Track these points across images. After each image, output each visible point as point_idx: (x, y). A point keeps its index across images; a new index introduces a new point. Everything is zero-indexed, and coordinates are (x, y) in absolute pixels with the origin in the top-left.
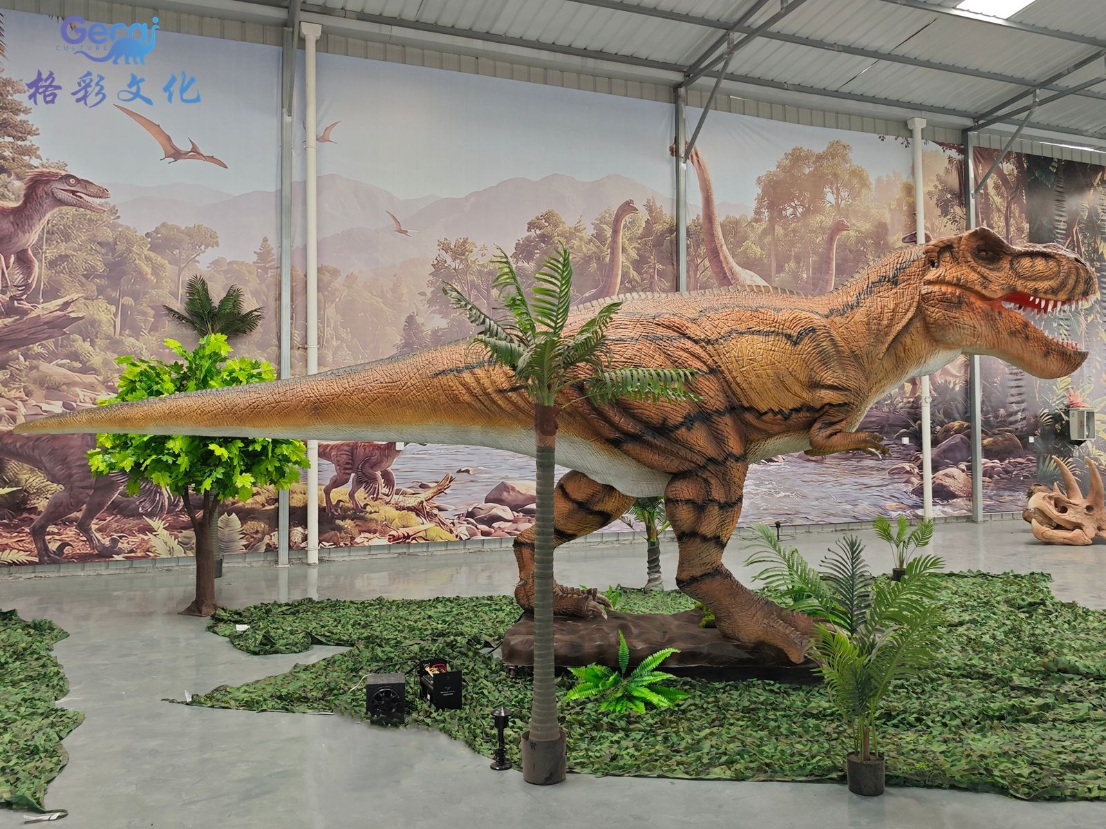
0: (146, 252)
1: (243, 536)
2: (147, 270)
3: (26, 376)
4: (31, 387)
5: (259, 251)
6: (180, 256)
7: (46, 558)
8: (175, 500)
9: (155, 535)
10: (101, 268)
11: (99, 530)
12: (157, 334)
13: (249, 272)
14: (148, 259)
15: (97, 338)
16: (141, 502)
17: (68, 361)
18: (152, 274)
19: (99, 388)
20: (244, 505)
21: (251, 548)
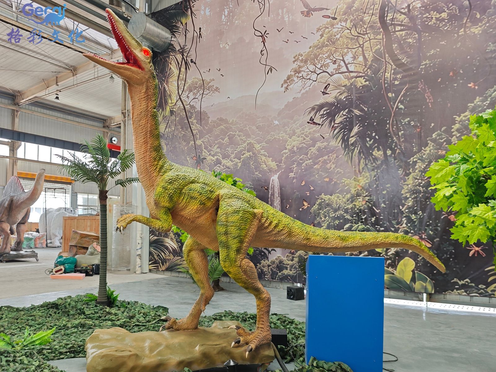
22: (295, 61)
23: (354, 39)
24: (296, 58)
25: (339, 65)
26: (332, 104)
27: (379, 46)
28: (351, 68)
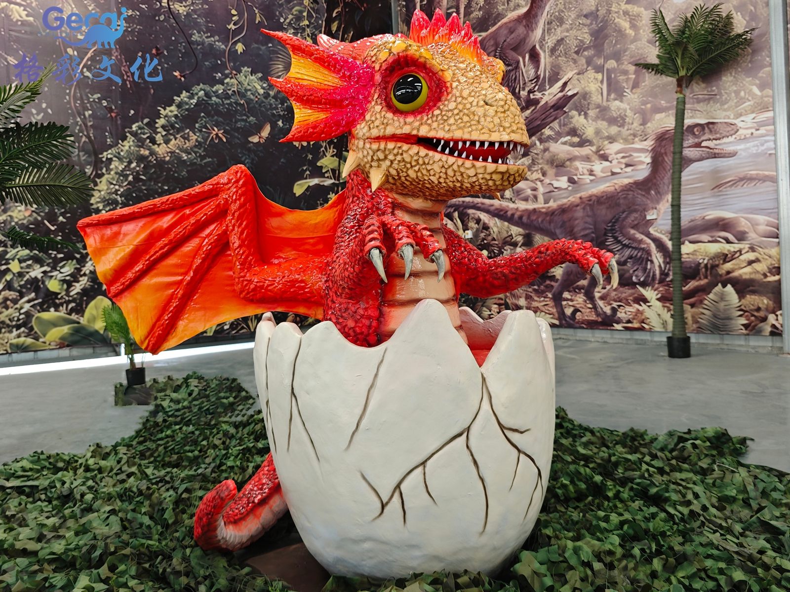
0: (624, 7)
1: (741, 313)
2: (625, 24)
3: (542, 158)
4: (546, 167)
7: (564, 322)
8: (665, 269)
9: (649, 306)
10: (587, 39)
11: (602, 298)
12: (638, 91)
14: (626, 13)
15: (589, 109)
16: (634, 271)
17: (569, 138)
18: (630, 28)
19: (593, 159)
20: (741, 275)
21: (752, 329)
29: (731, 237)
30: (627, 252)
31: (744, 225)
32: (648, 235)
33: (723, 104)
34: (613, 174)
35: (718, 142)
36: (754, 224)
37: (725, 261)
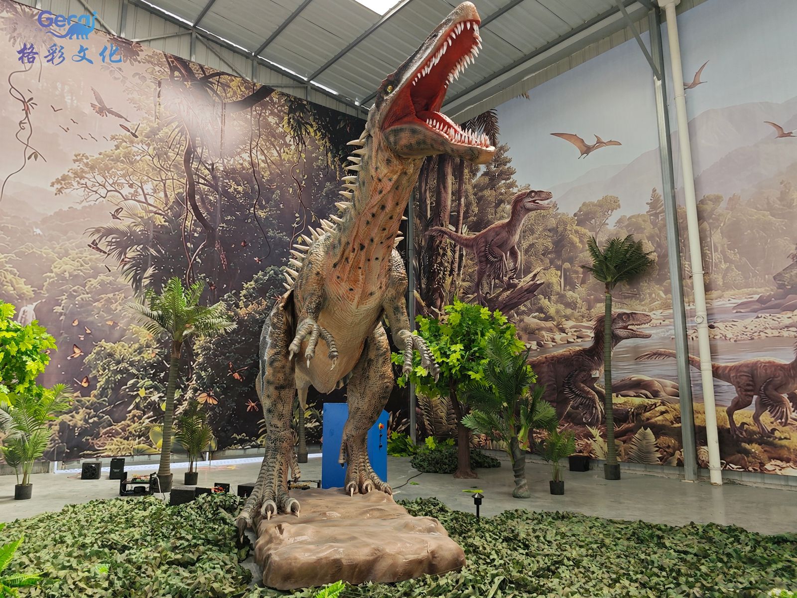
0: (575, 227)
1: (657, 449)
2: (576, 240)
3: (519, 326)
4: (521, 333)
5: (650, 201)
6: (596, 223)
9: (595, 441)
10: (551, 246)
12: (585, 286)
13: (644, 221)
14: (577, 232)
15: (551, 295)
16: (584, 414)
17: (538, 314)
18: (579, 242)
19: (555, 330)
20: (656, 421)
21: (665, 461)
22: (77, 161)
23: (156, 170)
24: (79, 157)
25: (136, 191)
26: (123, 234)
27: (181, 190)
28: (151, 200)
29: (649, 394)
30: (579, 400)
31: (657, 386)
32: (594, 389)
33: (641, 301)
34: (569, 342)
35: (639, 327)
36: (664, 386)
37: (645, 411)
